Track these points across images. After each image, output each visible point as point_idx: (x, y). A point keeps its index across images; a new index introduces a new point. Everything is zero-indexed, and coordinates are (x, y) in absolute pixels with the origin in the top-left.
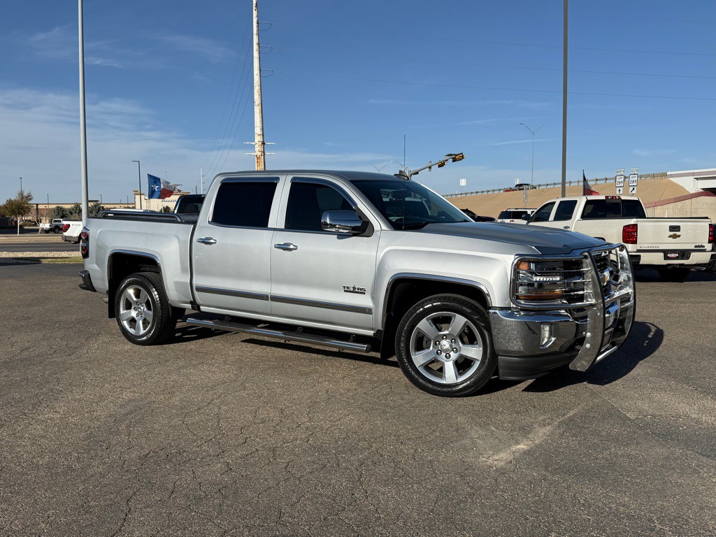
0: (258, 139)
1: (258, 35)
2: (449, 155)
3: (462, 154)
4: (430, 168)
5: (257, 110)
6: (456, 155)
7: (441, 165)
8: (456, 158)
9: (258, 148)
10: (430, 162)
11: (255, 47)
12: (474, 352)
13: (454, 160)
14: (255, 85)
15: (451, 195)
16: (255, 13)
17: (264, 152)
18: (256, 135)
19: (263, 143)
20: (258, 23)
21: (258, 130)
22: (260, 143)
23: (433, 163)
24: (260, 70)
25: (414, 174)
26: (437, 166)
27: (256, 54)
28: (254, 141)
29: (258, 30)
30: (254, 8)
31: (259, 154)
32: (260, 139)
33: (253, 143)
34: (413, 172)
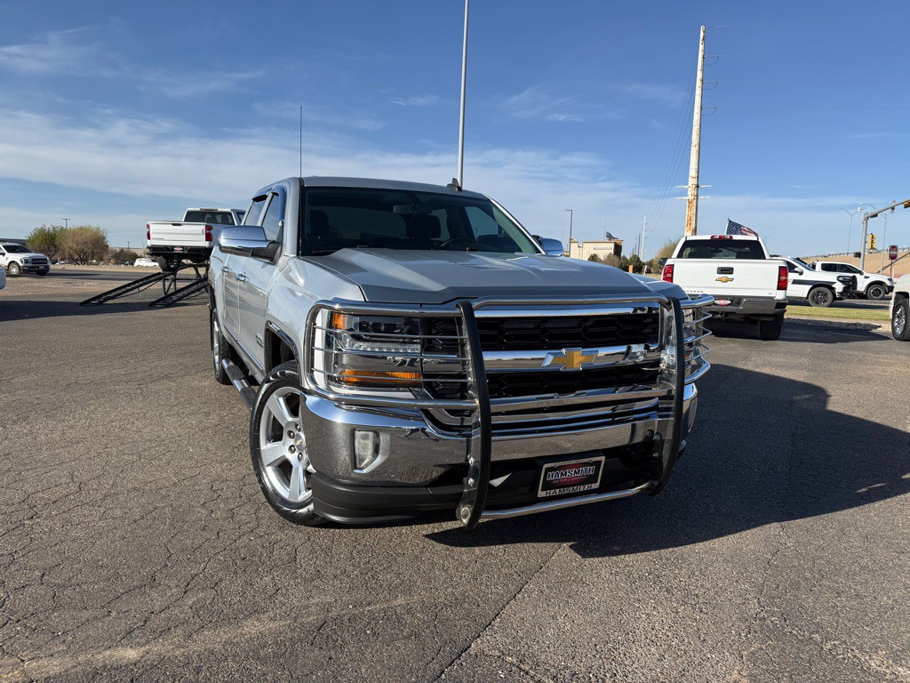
0: (692, 182)
1: (703, 70)
4: (893, 208)
5: (694, 151)
9: (691, 192)
11: (699, 83)
14: (694, 124)
16: (701, 47)
17: (697, 196)
18: (690, 178)
19: (698, 186)
20: (704, 58)
21: (693, 173)
22: (694, 187)
23: (897, 202)
24: (701, 108)
25: (872, 217)
26: (903, 205)
27: (698, 91)
28: (687, 184)
29: (703, 65)
30: (701, 42)
31: (691, 198)
32: (695, 181)
33: (686, 187)
34: (870, 214)
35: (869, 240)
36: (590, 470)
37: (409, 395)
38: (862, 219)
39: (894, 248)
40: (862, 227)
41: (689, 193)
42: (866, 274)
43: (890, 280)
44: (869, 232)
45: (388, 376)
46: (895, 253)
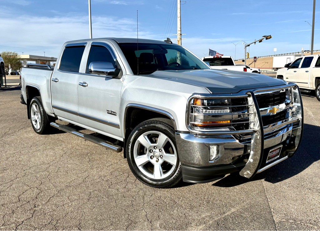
2: (264, 36)
3: (270, 35)
4: (255, 43)
5: (179, 19)
6: (267, 36)
7: (260, 41)
8: (268, 38)
10: (255, 40)
12: (172, 159)
13: (267, 39)
14: (178, 8)
15: (269, 56)
17: (181, 38)
18: (178, 31)
19: (181, 35)
21: (179, 29)
22: (180, 34)
24: (180, 2)
26: (259, 41)
31: (179, 39)
32: (179, 32)
33: (177, 35)
34: (247, 45)
35: (247, 55)
36: (278, 151)
37: (228, 129)
38: (244, 47)
39: (255, 58)
40: (244, 50)
41: (178, 37)
42: (251, 68)
43: (259, 70)
44: (247, 52)
45: (216, 123)
46: (256, 59)
